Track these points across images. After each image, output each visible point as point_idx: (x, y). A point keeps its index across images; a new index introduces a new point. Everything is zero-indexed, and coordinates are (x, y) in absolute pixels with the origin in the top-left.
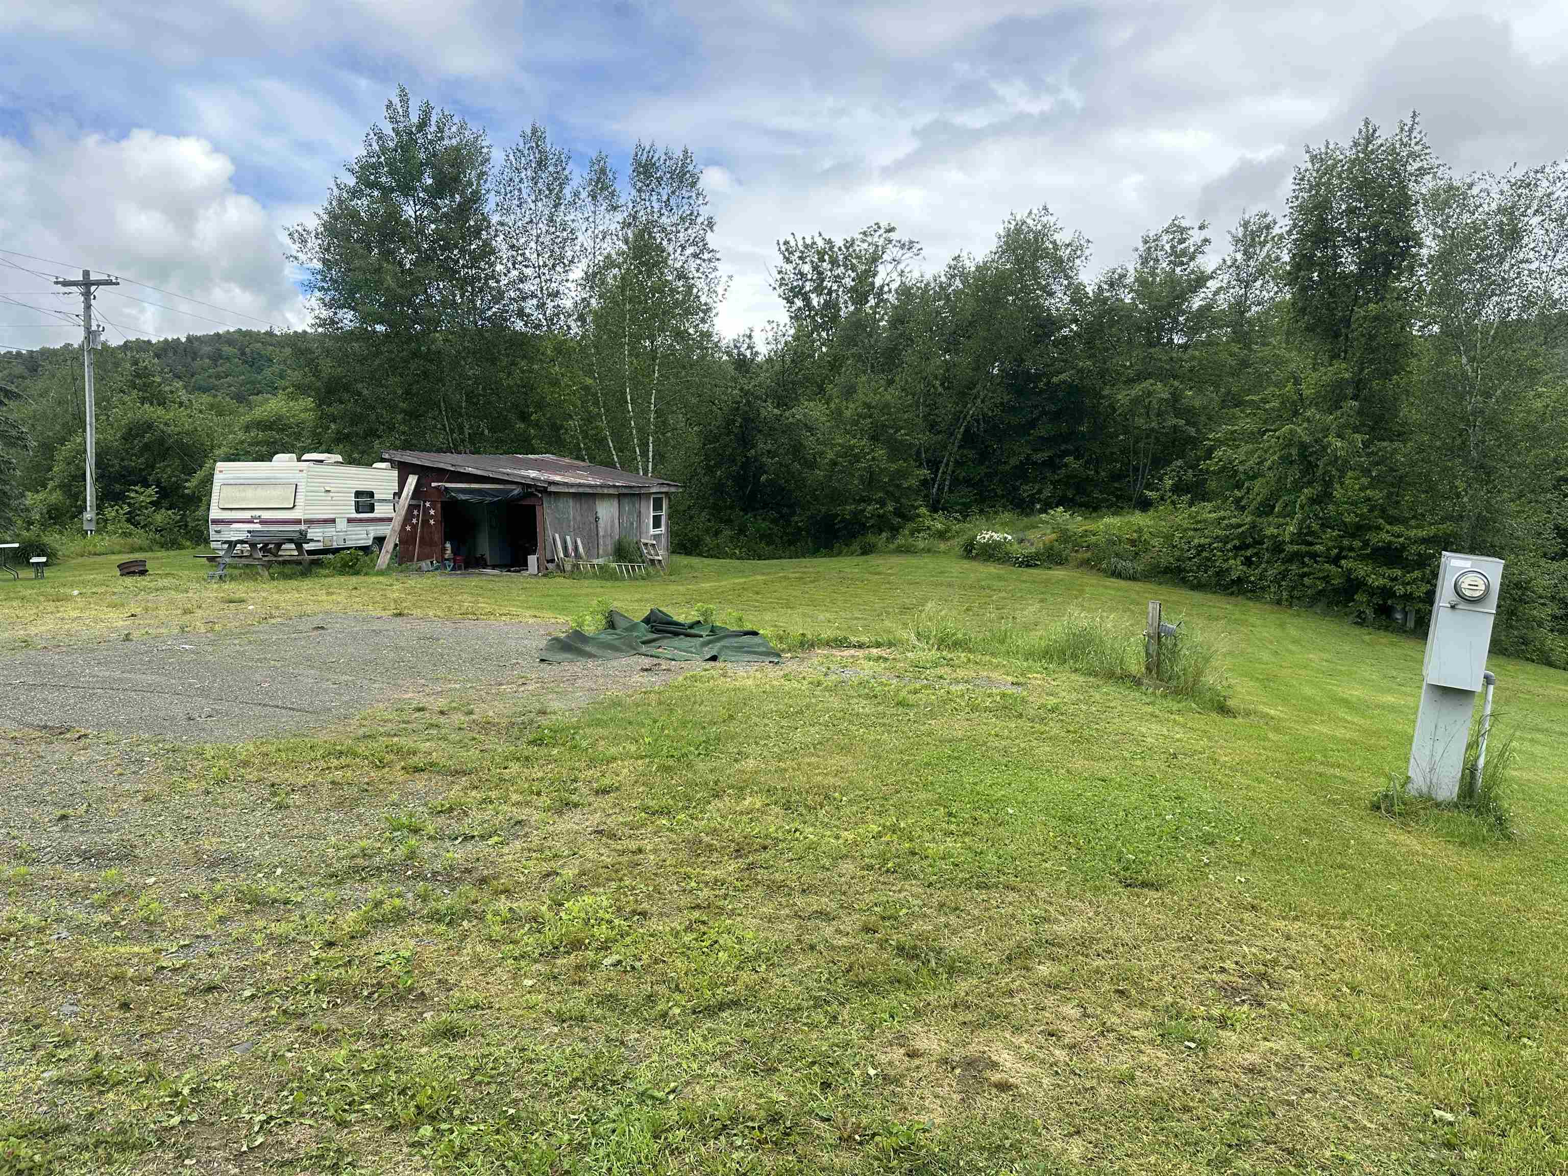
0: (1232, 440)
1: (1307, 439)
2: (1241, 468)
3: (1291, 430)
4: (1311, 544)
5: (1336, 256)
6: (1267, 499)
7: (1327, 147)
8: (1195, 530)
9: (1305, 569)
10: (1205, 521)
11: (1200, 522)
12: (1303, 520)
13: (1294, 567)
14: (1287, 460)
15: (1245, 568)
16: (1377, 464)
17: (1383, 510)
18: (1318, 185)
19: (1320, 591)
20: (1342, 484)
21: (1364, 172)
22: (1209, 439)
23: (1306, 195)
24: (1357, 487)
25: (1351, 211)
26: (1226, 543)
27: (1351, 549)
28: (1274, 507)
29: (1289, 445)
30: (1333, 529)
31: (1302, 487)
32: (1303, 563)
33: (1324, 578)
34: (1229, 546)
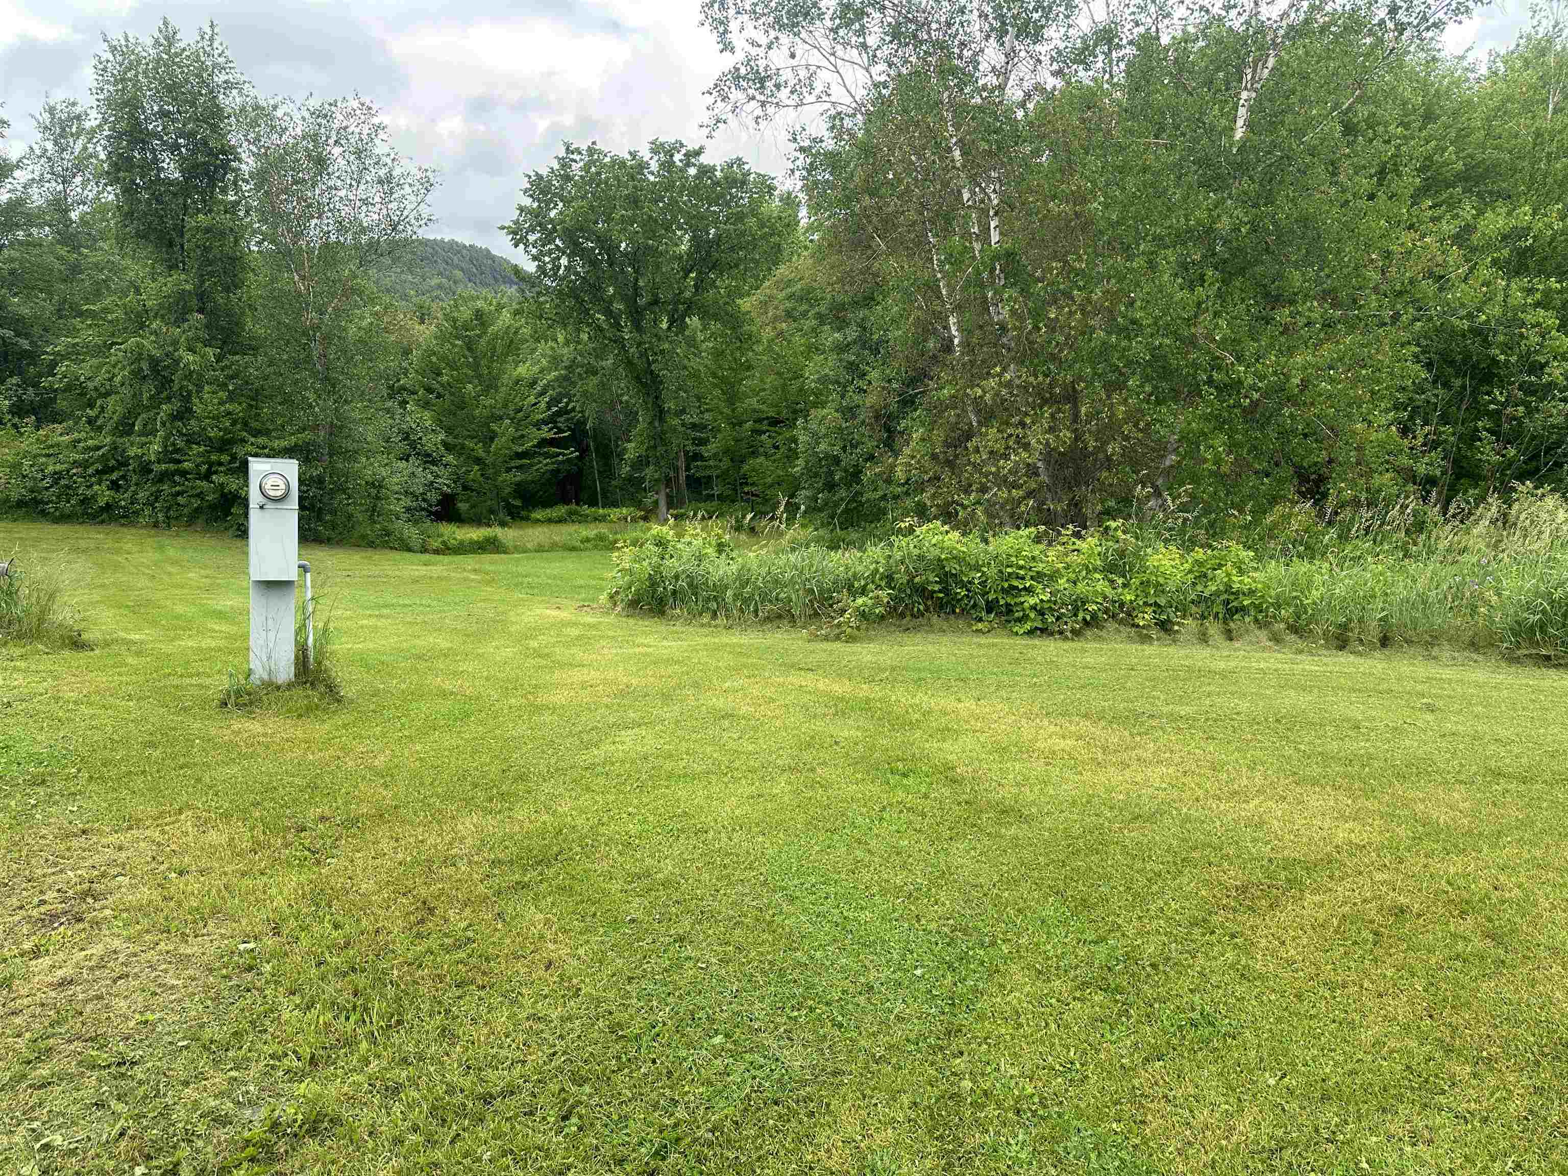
0: (74, 354)
1: (157, 353)
2: (90, 385)
3: (138, 344)
4: (179, 462)
5: (156, 160)
6: (124, 417)
7: (127, 40)
8: (48, 456)
9: (177, 488)
10: (58, 445)
11: (52, 446)
12: (166, 438)
13: (165, 487)
14: (137, 374)
15: (112, 493)
16: (232, 377)
17: (246, 424)
18: (123, 80)
19: (197, 509)
20: (201, 399)
21: (172, 75)
22: (47, 353)
23: (111, 88)
24: (216, 401)
25: (164, 114)
26: (86, 468)
27: (220, 464)
28: (133, 425)
29: (139, 359)
30: (198, 444)
31: (161, 403)
32: (175, 482)
33: (198, 495)
34: (90, 471)
